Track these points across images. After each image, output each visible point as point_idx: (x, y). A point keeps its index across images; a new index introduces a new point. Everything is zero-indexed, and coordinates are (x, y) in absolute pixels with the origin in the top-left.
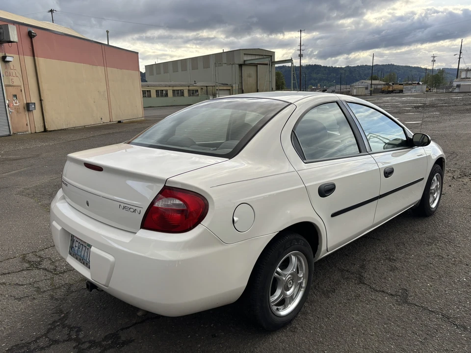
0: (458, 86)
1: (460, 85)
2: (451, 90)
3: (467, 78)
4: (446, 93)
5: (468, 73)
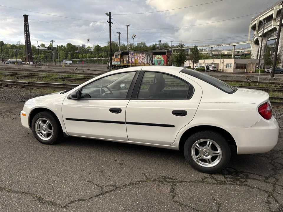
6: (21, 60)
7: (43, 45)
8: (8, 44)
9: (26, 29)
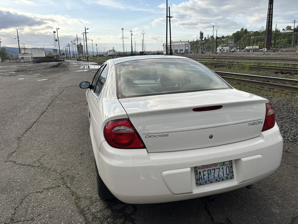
0: (22, 58)
1: (23, 57)
2: (18, 61)
3: (26, 53)
4: (16, 62)
5: (25, 50)
6: (257, 47)
7: (289, 28)
8: (251, 31)
9: (270, 12)
